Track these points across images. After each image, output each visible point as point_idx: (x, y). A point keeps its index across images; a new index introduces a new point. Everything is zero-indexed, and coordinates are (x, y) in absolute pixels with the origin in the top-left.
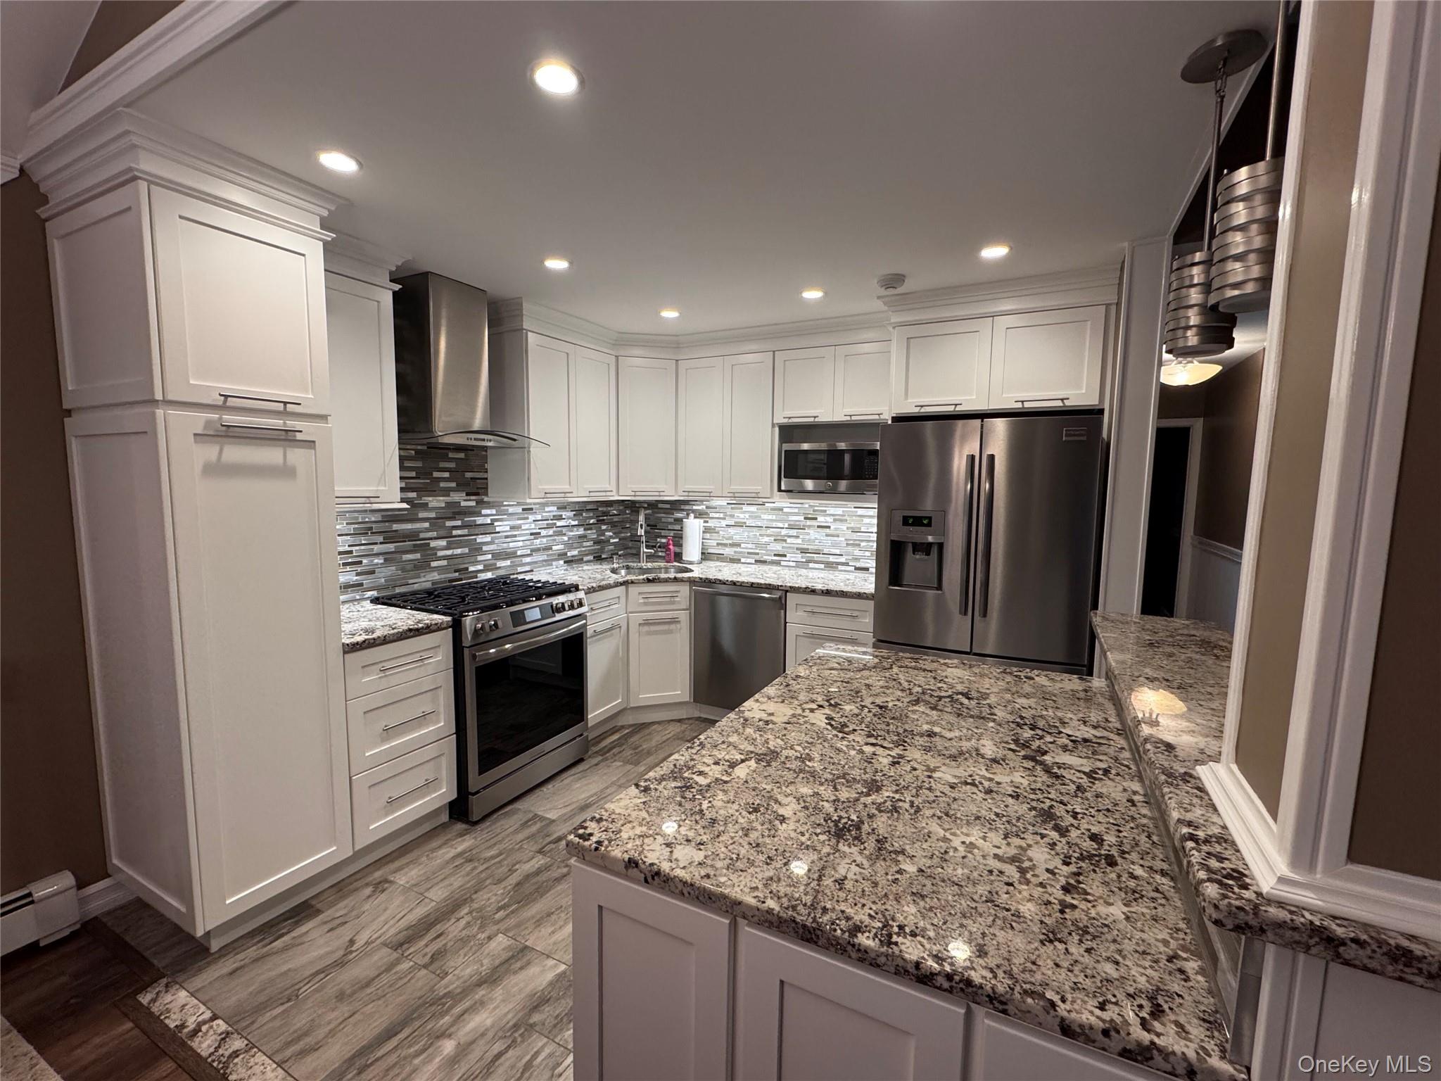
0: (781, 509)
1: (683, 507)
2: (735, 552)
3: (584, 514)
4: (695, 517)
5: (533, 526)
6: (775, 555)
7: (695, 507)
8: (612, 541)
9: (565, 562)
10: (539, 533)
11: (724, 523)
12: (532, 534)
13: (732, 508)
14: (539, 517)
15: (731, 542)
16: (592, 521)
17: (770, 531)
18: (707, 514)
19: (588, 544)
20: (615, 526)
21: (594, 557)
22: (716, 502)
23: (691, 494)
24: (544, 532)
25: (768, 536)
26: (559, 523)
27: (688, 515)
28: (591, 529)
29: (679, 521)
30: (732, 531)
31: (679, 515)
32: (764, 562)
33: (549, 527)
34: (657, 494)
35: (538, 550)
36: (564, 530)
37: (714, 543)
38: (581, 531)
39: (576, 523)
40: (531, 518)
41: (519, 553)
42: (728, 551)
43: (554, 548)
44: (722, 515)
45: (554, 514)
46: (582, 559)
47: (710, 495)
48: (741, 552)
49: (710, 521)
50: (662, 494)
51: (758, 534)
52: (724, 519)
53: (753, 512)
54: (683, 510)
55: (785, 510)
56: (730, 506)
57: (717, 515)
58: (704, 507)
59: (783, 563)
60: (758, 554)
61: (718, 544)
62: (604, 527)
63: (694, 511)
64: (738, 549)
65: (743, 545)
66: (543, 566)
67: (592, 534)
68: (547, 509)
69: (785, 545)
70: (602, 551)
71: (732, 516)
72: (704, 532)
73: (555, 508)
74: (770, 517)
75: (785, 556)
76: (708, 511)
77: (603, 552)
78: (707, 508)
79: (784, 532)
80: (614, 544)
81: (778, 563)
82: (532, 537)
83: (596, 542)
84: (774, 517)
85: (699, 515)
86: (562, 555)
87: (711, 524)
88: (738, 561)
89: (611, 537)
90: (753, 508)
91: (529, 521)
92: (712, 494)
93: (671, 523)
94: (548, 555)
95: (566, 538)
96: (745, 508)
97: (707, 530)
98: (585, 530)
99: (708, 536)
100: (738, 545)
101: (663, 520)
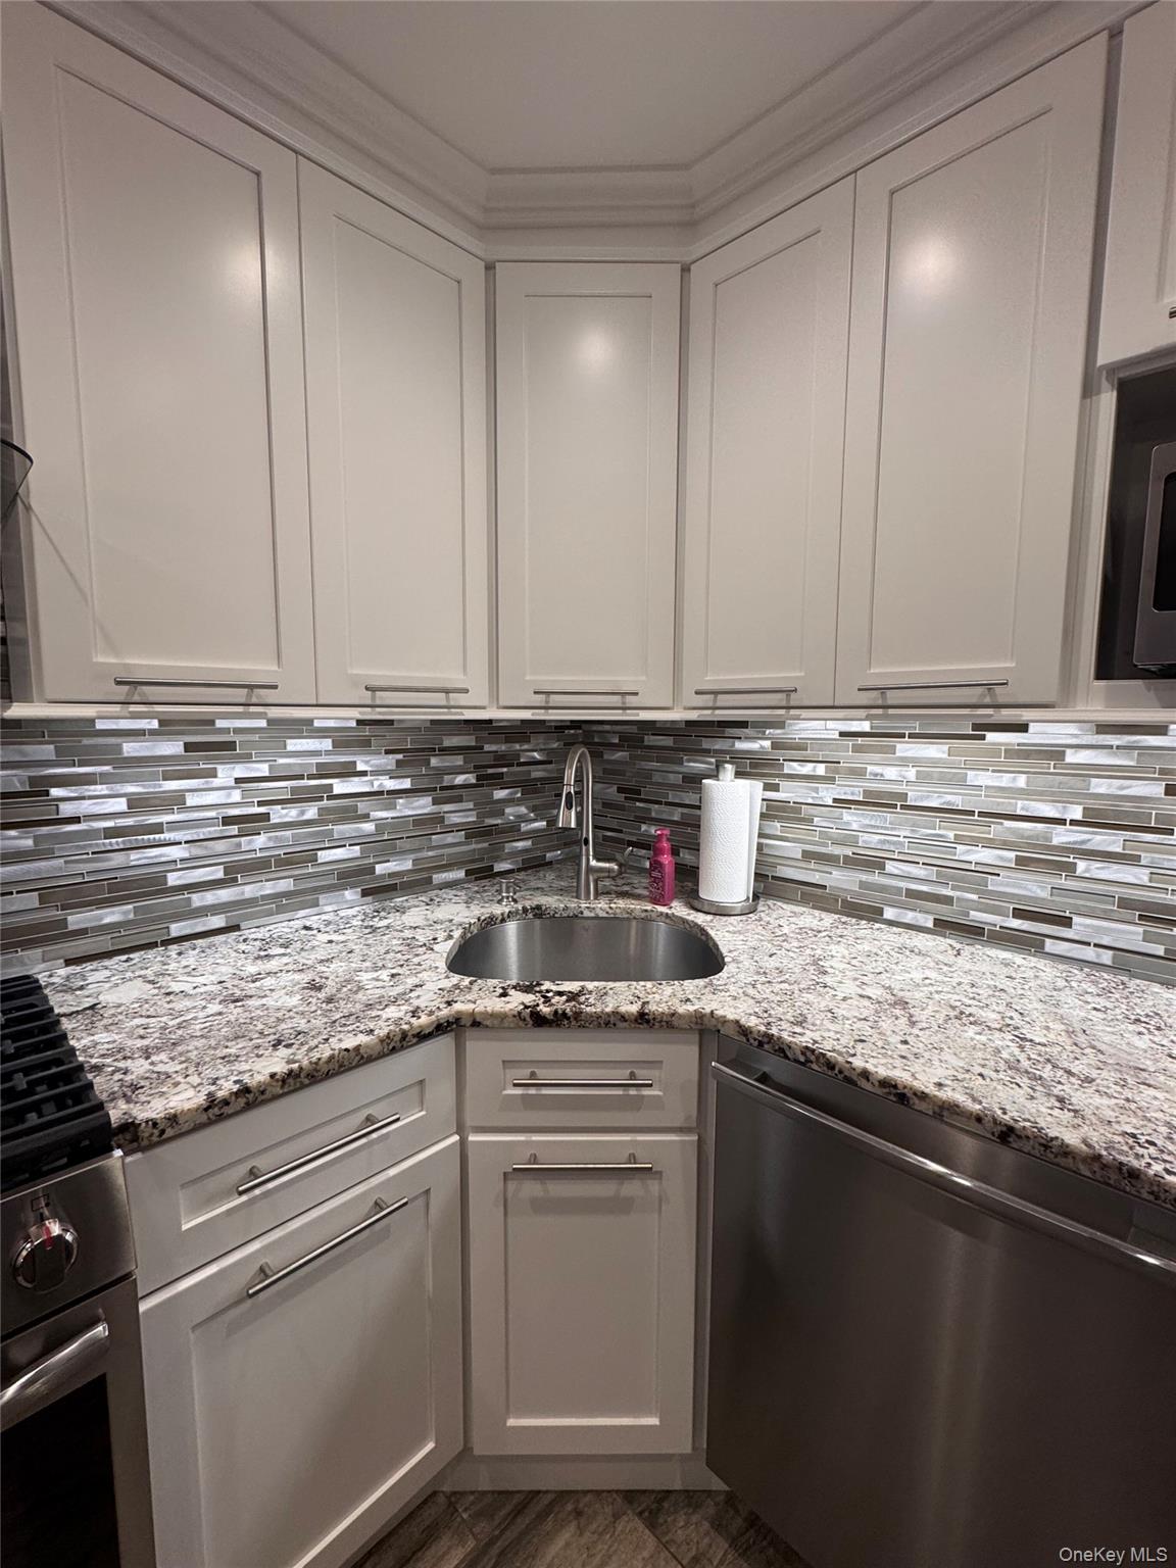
0: (1056, 754)
1: (706, 744)
2: (862, 884)
3: (434, 762)
4: (739, 774)
5: (236, 796)
6: (1019, 914)
7: (740, 745)
8: (524, 827)
9: (365, 893)
10: (266, 817)
11: (827, 794)
12: (228, 821)
13: (857, 749)
14: (263, 770)
15: (849, 852)
16: (460, 779)
17: (999, 829)
18: (773, 763)
19: (450, 839)
20: (536, 791)
21: (468, 873)
22: (810, 728)
23: (723, 700)
24: (279, 814)
25: (989, 844)
26: (340, 787)
27: (718, 766)
28: (459, 799)
29: (694, 781)
30: (852, 819)
31: (697, 766)
32: (973, 932)
33: (298, 798)
34: (615, 700)
35: (258, 867)
36: (362, 806)
37: (794, 850)
38: (423, 805)
39: (406, 784)
40: (227, 773)
41: (173, 879)
42: (839, 879)
43: (323, 856)
44: (821, 770)
45: (323, 759)
46: (429, 880)
47: (790, 701)
48: (883, 888)
49: (783, 784)
50: (631, 701)
51: (951, 835)
52: (827, 779)
53: (934, 762)
54: (707, 752)
55: (1071, 757)
56: (850, 742)
57: (807, 769)
58: (767, 744)
59: (1050, 946)
60: (948, 900)
61: (808, 856)
62: (500, 794)
63: (736, 758)
64: (875, 878)
65: (890, 867)
66: (281, 910)
67: (460, 814)
68: (293, 745)
69: (1063, 882)
70: (495, 853)
71: (859, 773)
72: (763, 816)
73: (327, 744)
74: (1005, 780)
75: (1066, 922)
76: (780, 755)
77: (498, 859)
78: (775, 746)
79: (1061, 836)
80: (533, 835)
81: (1031, 944)
82: (234, 829)
83: (474, 832)
84: (1021, 781)
85: (750, 767)
86: (349, 876)
87: (788, 793)
88: (873, 914)
89: (522, 818)
90: (935, 751)
91: (216, 782)
92: (795, 700)
93: (674, 787)
94: (296, 878)
95: (369, 827)
96: (905, 749)
97: (772, 811)
98: (435, 802)
99: (776, 827)
100: (877, 864)
101: (657, 778)
